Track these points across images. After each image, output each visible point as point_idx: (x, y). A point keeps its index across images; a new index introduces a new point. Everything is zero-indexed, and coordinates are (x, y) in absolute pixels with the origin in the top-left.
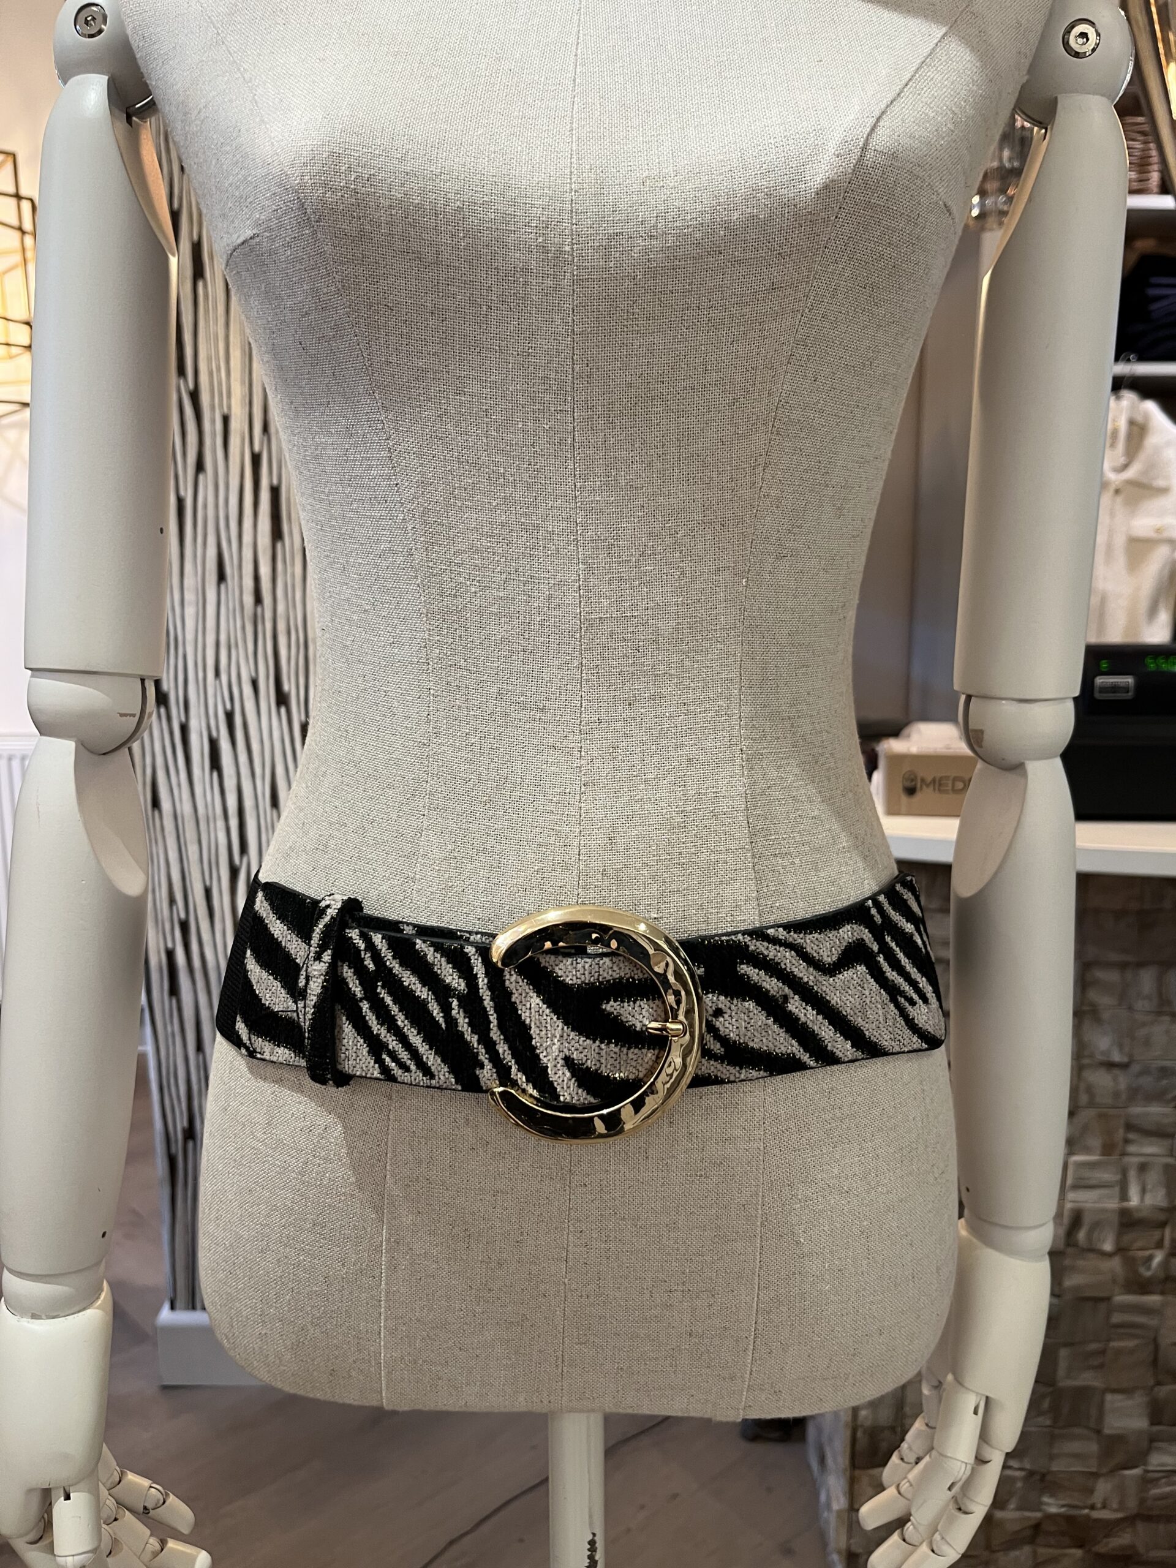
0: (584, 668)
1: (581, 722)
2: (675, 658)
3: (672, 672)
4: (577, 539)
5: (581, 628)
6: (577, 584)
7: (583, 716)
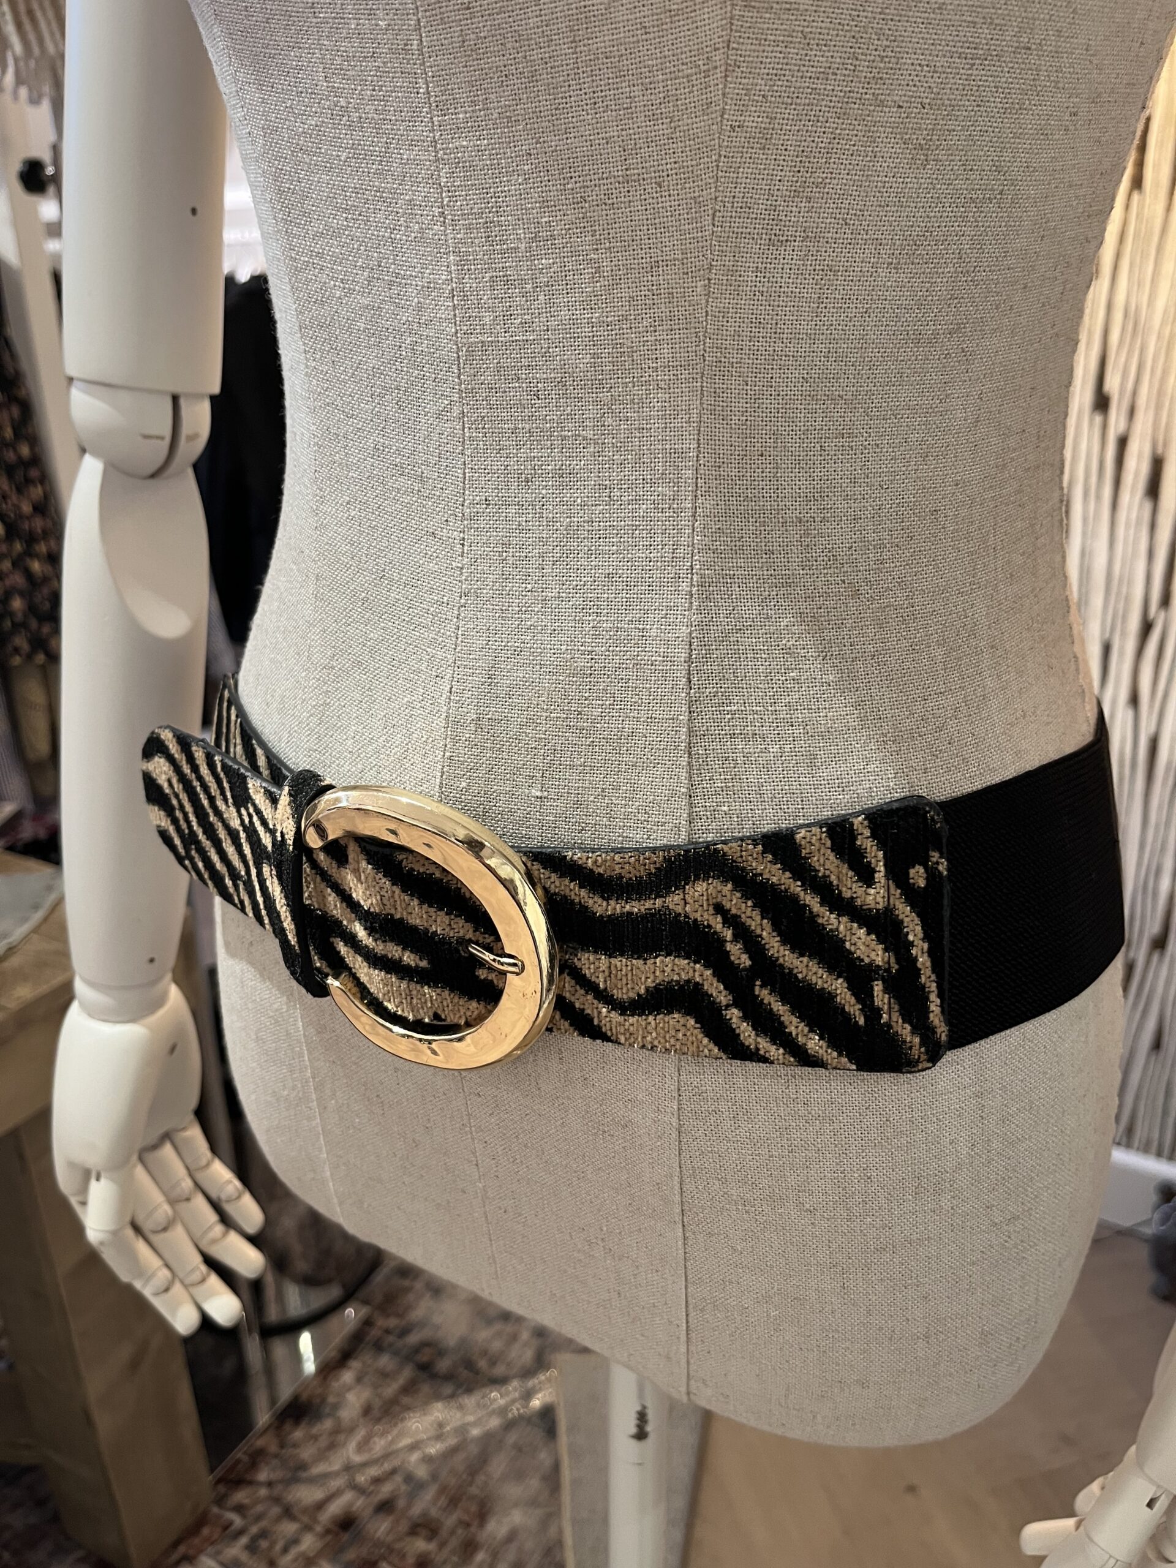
0: (466, 419)
1: (464, 501)
2: (592, 411)
3: (589, 434)
4: (443, 213)
5: (458, 357)
6: (449, 287)
7: (467, 492)
